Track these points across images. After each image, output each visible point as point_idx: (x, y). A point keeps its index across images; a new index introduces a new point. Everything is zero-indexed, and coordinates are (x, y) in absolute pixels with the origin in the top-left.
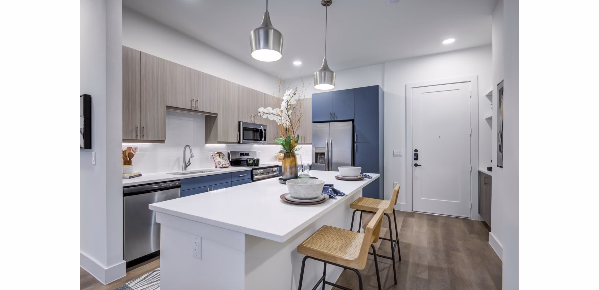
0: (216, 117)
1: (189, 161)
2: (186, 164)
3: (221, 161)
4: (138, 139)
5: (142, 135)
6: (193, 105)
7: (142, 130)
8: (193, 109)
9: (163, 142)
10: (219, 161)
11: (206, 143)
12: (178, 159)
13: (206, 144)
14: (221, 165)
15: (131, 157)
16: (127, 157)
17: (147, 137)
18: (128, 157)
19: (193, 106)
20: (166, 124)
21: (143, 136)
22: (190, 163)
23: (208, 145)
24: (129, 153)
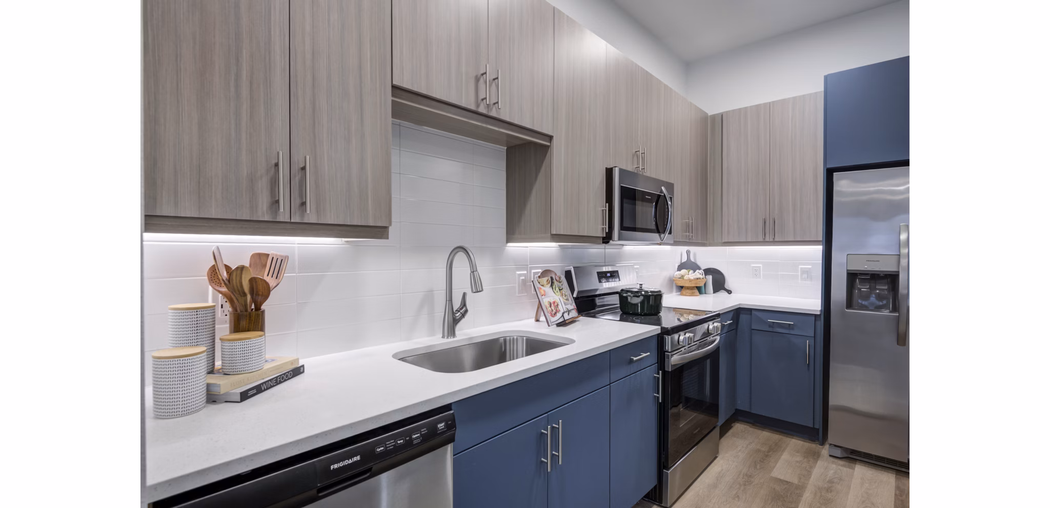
0: (547, 147)
1: (464, 304)
2: (453, 314)
3: (558, 301)
4: (281, 218)
5: (296, 201)
6: (482, 96)
7: (297, 179)
8: (482, 109)
9: (379, 232)
10: (552, 301)
11: (508, 241)
12: (429, 297)
13: (510, 244)
14: (559, 315)
15: (259, 299)
16: (245, 295)
17: (318, 212)
18: (249, 297)
19: (483, 100)
20: (393, 171)
21: (303, 204)
22: (466, 311)
23: (516, 248)
24: (253, 281)
